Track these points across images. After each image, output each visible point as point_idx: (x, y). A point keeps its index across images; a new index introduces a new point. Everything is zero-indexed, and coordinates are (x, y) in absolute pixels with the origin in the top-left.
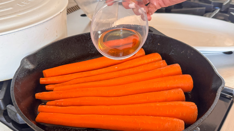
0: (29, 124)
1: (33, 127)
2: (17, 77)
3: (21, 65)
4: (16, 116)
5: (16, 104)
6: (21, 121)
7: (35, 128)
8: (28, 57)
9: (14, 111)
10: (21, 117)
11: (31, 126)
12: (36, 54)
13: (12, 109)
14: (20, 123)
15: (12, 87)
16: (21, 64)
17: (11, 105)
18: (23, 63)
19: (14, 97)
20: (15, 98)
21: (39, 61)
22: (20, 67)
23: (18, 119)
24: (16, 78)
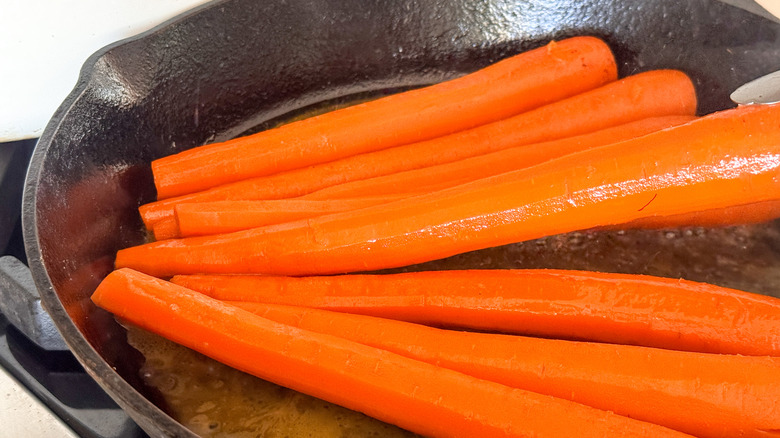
0: (91, 367)
1: (105, 382)
2: (60, 136)
3: (82, 82)
4: (32, 313)
5: (40, 265)
6: (51, 340)
7: (112, 387)
8: (113, 50)
9: (22, 289)
10: (50, 320)
11: (99, 375)
12: (153, 41)
13: (16, 279)
14: (47, 346)
15: (32, 184)
16: (81, 78)
17: (14, 259)
18: (89, 77)
19: (36, 231)
20: (41, 236)
21: (163, 72)
22: (76, 90)
23: (39, 329)
24: (53, 142)
